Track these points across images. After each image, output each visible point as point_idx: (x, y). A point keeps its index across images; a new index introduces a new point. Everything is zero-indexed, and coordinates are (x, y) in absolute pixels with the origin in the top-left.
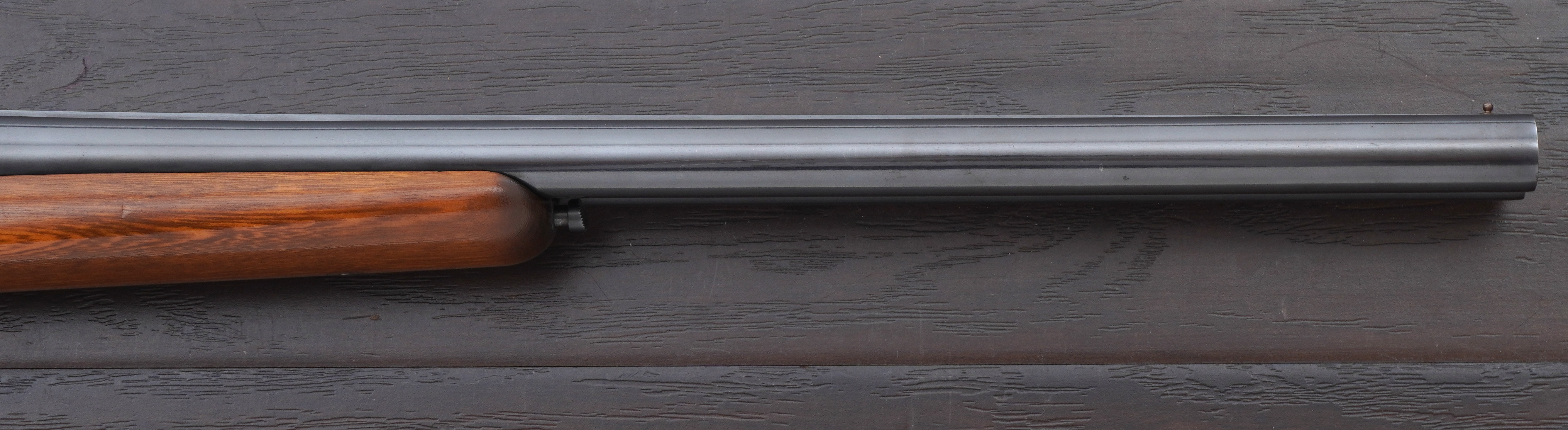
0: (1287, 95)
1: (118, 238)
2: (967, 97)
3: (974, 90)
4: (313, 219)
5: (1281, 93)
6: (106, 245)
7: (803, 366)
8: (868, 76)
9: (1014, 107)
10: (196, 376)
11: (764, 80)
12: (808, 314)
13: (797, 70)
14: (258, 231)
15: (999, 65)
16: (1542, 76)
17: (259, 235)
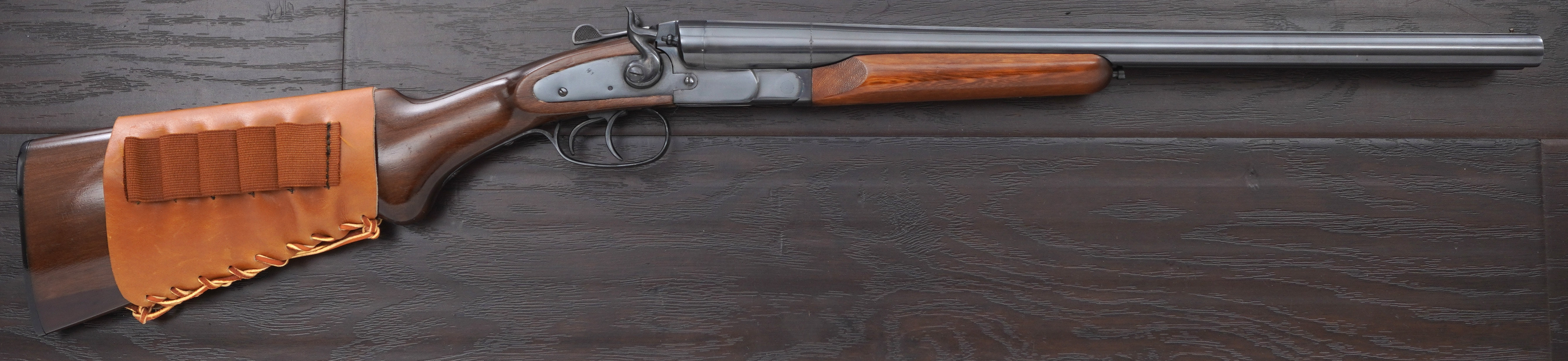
0: (1409, 22)
1: (934, 82)
2: (1272, 21)
3: (1275, 19)
4: (1019, 74)
5: (1407, 21)
6: (929, 85)
7: (1204, 138)
8: (1229, 12)
9: (1293, 26)
10: (942, 140)
11: (1185, 13)
12: (1206, 115)
13: (1199, 9)
14: (995, 79)
15: (1286, 8)
16: (1518, 15)
17: (995, 81)
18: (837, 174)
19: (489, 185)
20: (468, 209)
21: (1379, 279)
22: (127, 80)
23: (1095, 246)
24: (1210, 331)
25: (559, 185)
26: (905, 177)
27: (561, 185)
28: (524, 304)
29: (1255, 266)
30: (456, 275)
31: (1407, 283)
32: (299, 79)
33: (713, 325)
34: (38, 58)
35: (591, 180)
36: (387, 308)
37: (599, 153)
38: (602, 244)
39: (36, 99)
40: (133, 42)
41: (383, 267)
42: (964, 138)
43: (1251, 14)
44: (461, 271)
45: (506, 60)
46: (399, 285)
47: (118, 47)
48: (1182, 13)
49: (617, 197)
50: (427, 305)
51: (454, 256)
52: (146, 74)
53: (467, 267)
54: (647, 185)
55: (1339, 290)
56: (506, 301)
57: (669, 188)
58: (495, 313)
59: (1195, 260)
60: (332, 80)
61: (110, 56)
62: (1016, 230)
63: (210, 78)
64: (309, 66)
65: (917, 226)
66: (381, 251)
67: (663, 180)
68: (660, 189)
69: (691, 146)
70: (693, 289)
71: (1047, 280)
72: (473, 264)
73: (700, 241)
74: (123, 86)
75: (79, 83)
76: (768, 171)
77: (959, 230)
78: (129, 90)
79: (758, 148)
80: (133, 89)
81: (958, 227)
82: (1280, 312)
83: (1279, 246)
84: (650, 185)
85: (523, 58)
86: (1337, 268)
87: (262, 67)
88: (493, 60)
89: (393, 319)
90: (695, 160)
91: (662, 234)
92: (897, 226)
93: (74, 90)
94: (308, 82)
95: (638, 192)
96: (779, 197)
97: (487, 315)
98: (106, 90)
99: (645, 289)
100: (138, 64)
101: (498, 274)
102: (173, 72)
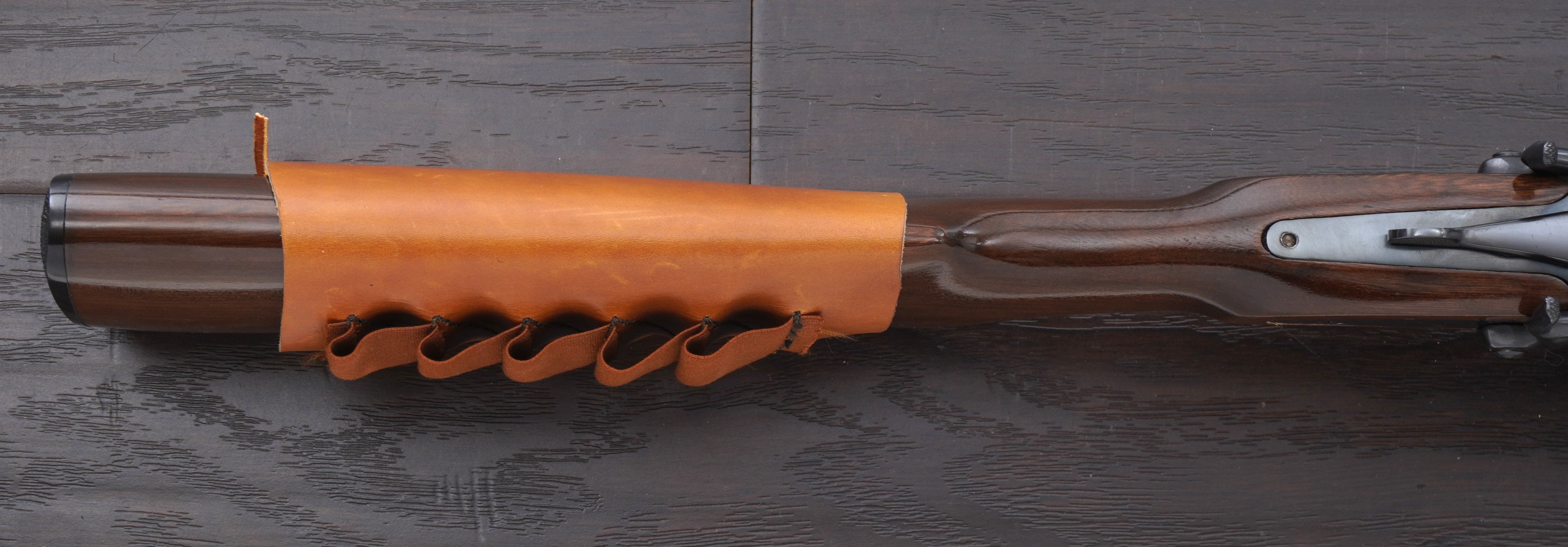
22: (281, 82)
30: (1006, 507)
32: (657, 83)
34: (86, 31)
39: (82, 121)
41: (847, 488)
44: (1017, 499)
47: (262, 9)
51: (1001, 466)
52: (323, 69)
53: (1029, 489)
60: (728, 86)
63: (464, 79)
64: (678, 55)
66: (842, 454)
72: (1043, 485)
74: (276, 94)
75: (175, 87)
78: (286, 103)
80: (295, 101)
87: (578, 56)
93: (165, 100)
94: (678, 89)
98: (236, 102)
100: (305, 47)
101: (1098, 507)
102: (382, 65)
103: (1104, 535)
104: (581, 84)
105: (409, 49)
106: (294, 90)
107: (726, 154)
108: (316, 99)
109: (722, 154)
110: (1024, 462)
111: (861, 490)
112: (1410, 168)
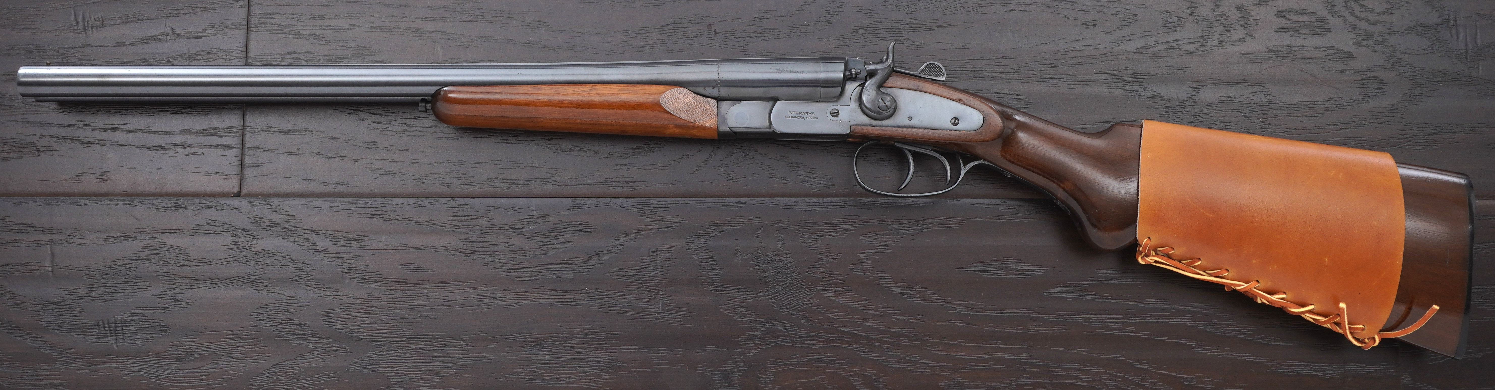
18: (714, 234)
19: (382, 245)
20: (361, 268)
21: (1235, 334)
22: (36, 146)
23: (962, 302)
24: (1072, 384)
25: (448, 245)
26: (779, 237)
27: (450, 245)
28: (414, 359)
29: (1116, 322)
30: (349, 331)
31: (1262, 338)
32: (201, 144)
33: (594, 379)
35: (479, 240)
36: (283, 363)
37: (487, 214)
38: (490, 301)
40: (43, 109)
41: (279, 323)
42: (836, 199)
43: (1111, 80)
44: (354, 327)
45: (398, 126)
46: (294, 341)
47: (29, 114)
48: (1044, 80)
49: (504, 256)
50: (321, 360)
51: (347, 313)
52: (54, 140)
53: (359, 323)
54: (533, 244)
55: (1197, 344)
56: (396, 356)
57: (553, 247)
58: (387, 367)
59: (1058, 316)
60: (232, 145)
61: (20, 123)
62: (886, 287)
63: (116, 144)
64: (210, 131)
65: (790, 284)
67: (548, 240)
68: (545, 249)
69: (575, 208)
70: (576, 344)
71: (916, 336)
72: (365, 321)
73: (583, 298)
74: (33, 151)
76: (648, 232)
77: (831, 287)
78: (39, 155)
79: (639, 210)
80: (42, 154)
81: (830, 284)
82: (1139, 366)
83: (1138, 302)
84: (535, 245)
85: (415, 123)
86: (1194, 323)
87: (166, 133)
88: (386, 126)
89: (288, 374)
90: (578, 220)
91: (546, 292)
92: (772, 284)
94: (210, 147)
95: (524, 252)
96: (659, 256)
97: (378, 370)
98: (16, 155)
99: (530, 344)
100: (47, 130)
101: (389, 331)
102: (81, 138)
103: (392, 343)
104: (167, 145)
105: (93, 131)
106: (42, 149)
107: (231, 176)
108: (51, 153)
109: (229, 176)
110: (357, 311)
111: (285, 324)
112: (532, 178)
